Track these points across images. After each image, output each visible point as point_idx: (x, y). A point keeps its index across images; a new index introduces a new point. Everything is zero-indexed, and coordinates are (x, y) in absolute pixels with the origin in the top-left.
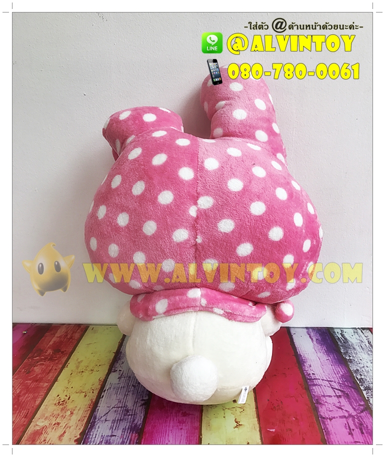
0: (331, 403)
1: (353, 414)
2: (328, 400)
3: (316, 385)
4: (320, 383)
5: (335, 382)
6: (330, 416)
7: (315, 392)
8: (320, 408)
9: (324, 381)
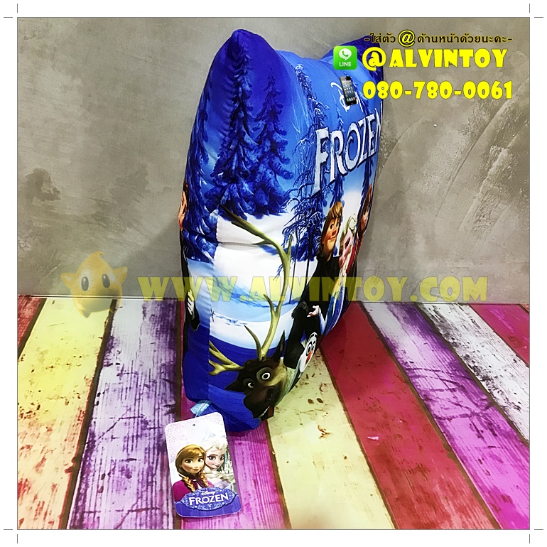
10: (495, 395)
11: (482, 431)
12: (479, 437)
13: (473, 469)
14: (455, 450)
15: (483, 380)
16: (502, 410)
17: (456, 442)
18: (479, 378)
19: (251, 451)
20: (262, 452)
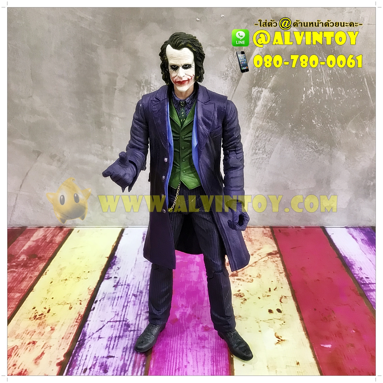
19: (212, 354)
20: (221, 355)
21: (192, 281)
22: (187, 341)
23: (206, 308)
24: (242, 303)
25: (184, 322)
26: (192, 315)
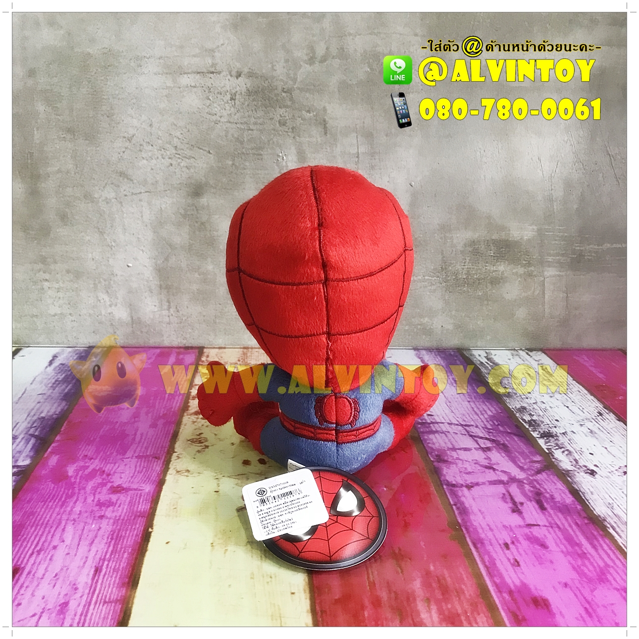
0: (470, 460)
1: (520, 477)
2: (463, 455)
3: (437, 432)
4: (444, 429)
5: (477, 427)
6: (468, 482)
7: (434, 444)
8: (445, 468)
9: (453, 426)
10: (556, 456)
11: (522, 504)
12: (513, 511)
13: (490, 557)
14: (467, 529)
15: (542, 437)
16: (564, 476)
17: (472, 517)
18: (535, 435)
19: (115, 527)
20: (131, 527)
21: (117, 422)
22: (74, 508)
23: (129, 460)
24: (199, 451)
25: (78, 480)
26: (99, 470)
